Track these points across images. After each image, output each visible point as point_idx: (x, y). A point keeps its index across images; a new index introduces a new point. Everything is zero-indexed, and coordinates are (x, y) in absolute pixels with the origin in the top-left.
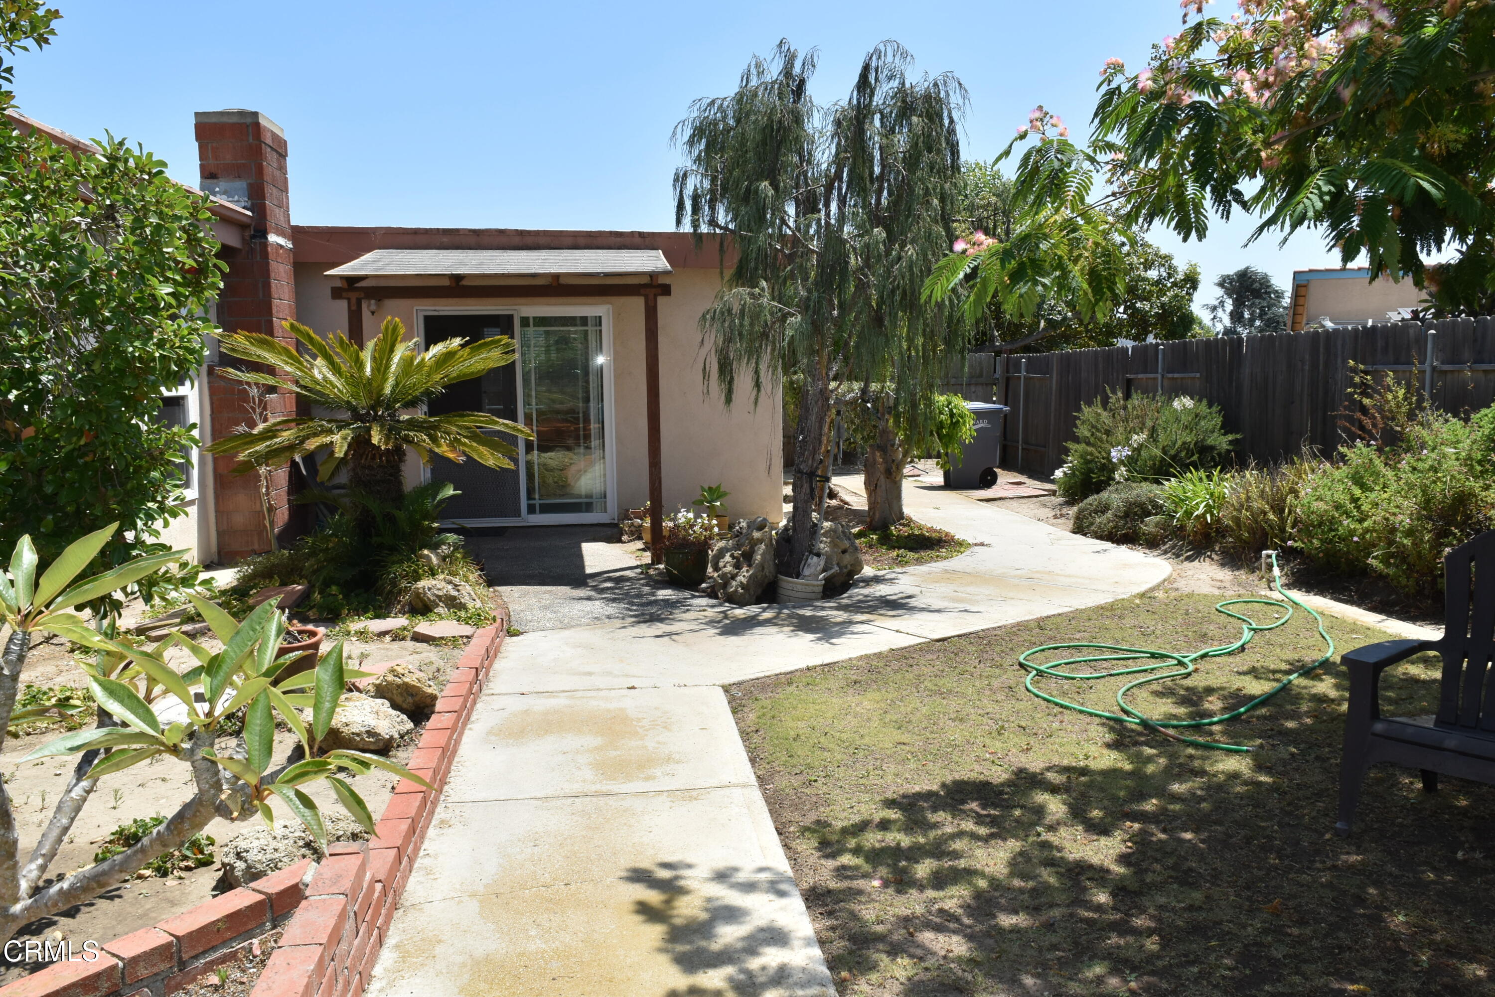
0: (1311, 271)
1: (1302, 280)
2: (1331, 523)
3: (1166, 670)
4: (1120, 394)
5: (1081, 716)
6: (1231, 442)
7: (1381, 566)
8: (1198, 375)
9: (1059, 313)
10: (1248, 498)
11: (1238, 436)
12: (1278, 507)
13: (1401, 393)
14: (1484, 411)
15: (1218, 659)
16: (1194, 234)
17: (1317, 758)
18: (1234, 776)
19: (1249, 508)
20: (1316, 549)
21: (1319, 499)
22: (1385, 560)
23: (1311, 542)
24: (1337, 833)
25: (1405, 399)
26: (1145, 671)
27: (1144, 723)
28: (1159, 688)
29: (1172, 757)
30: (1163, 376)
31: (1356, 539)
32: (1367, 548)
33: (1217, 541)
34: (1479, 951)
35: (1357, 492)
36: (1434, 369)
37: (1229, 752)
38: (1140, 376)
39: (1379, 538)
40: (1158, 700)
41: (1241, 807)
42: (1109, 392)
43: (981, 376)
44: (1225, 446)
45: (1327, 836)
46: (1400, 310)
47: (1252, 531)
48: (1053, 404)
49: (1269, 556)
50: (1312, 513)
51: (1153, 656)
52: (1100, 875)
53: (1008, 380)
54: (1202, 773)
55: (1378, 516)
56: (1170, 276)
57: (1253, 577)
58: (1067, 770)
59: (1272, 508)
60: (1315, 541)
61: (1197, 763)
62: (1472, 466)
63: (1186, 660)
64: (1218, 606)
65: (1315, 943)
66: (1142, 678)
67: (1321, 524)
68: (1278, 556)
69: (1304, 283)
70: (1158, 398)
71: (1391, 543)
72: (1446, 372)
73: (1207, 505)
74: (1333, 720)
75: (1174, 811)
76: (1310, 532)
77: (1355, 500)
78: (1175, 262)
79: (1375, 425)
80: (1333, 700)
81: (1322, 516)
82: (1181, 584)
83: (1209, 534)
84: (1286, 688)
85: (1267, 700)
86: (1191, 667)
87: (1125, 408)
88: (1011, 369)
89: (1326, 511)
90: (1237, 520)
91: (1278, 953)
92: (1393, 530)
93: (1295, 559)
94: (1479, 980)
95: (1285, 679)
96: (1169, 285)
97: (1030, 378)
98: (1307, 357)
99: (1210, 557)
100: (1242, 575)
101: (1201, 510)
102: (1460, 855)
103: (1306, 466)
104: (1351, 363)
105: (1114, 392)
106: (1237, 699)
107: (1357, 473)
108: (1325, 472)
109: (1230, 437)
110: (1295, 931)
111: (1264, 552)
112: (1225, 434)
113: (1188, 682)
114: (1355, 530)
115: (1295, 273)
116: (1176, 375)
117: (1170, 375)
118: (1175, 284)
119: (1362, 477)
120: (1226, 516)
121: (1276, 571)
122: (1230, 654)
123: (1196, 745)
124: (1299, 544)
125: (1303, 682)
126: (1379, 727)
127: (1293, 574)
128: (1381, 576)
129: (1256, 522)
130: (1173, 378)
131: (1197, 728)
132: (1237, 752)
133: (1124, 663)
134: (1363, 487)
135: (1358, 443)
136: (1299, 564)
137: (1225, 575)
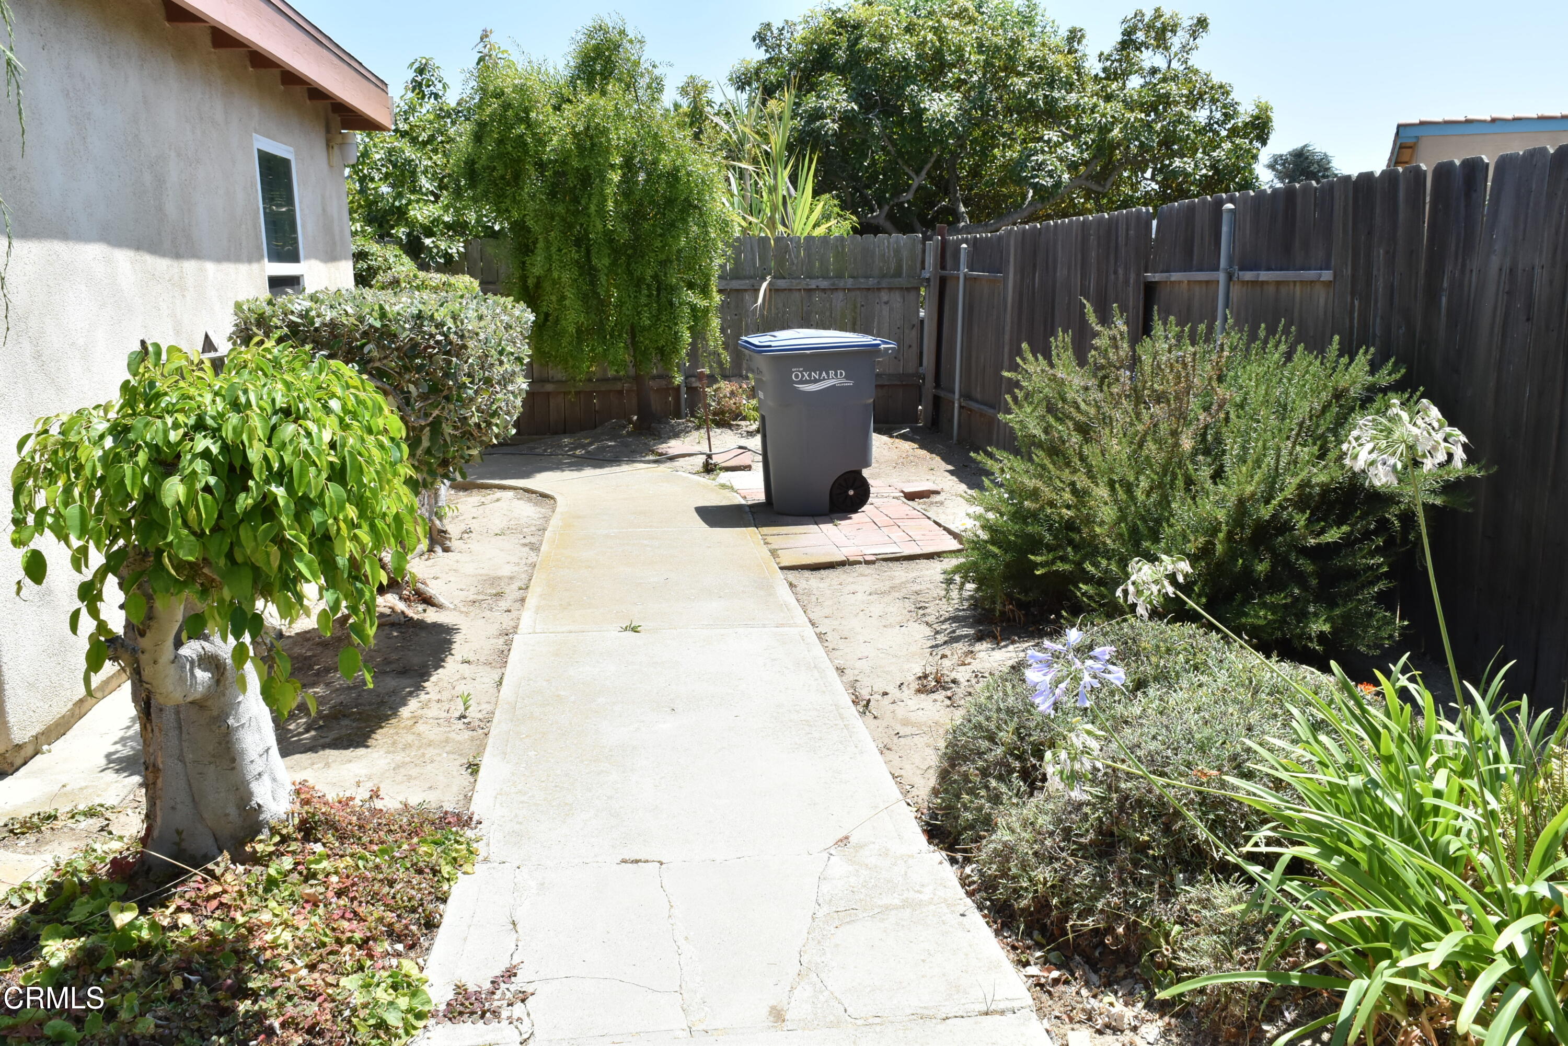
0: (1422, 123)
1: (1408, 135)
4: (1121, 325)
8: (1327, 275)
9: (1050, 174)
30: (1230, 277)
38: (1175, 276)
42: (1092, 318)
43: (898, 274)
48: (1008, 328)
53: (943, 281)
56: (1227, 117)
69: (1410, 141)
70: (1220, 338)
78: (1235, 96)
87: (1134, 362)
88: (949, 263)
96: (1224, 133)
97: (975, 279)
105: (1105, 319)
115: (1399, 126)
116: (1264, 276)
117: (1248, 276)
118: (1234, 132)
130: (1254, 283)
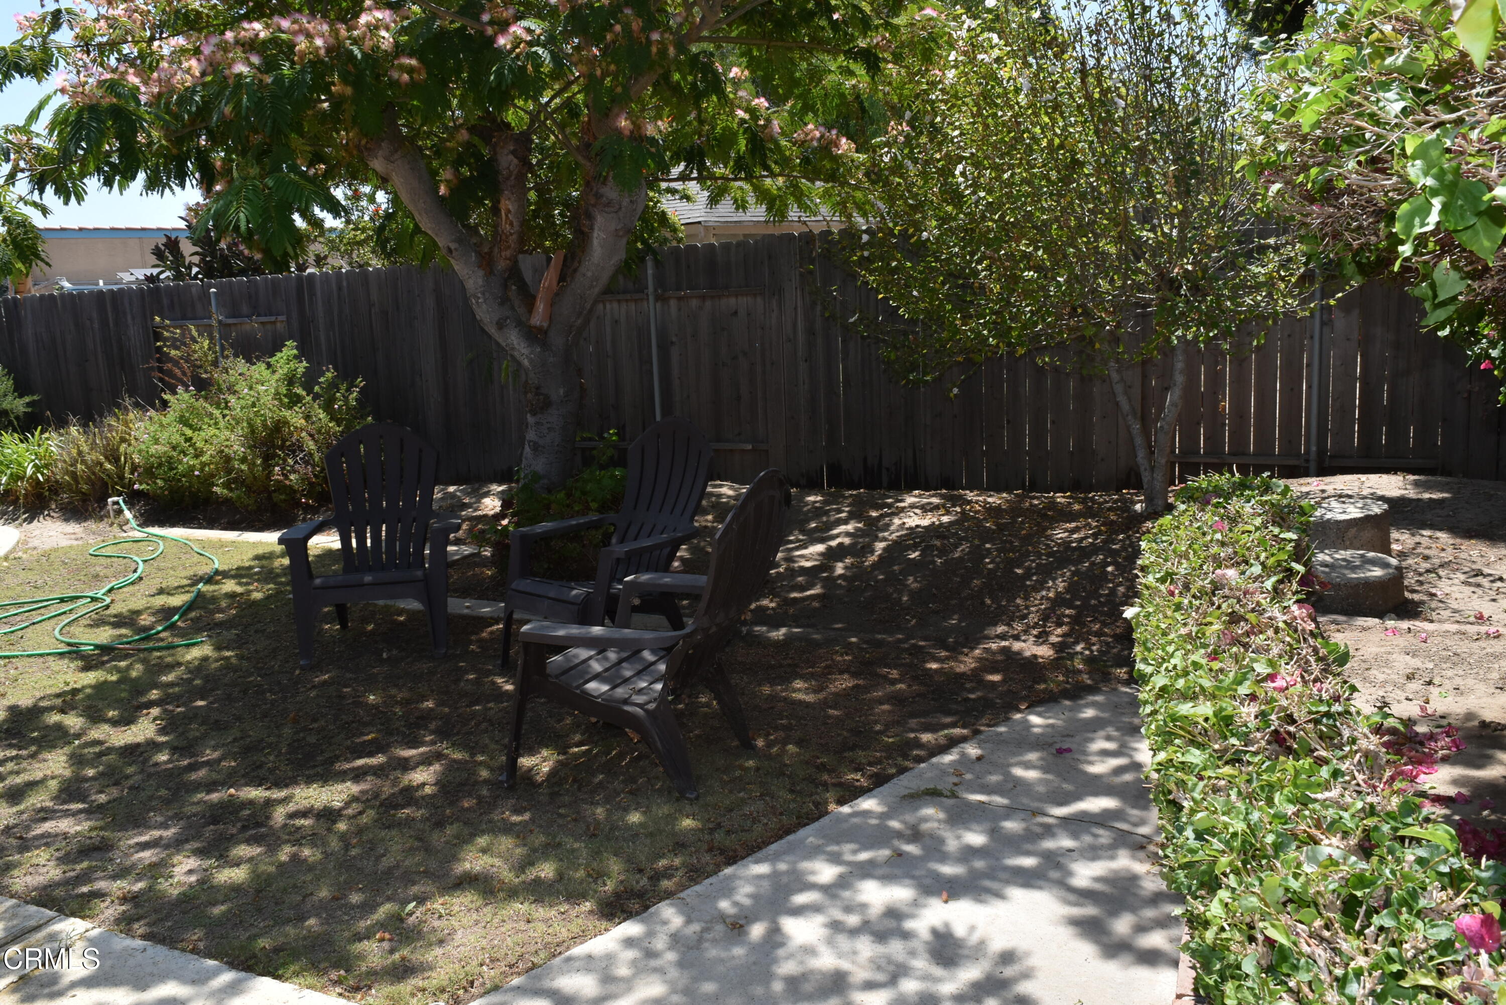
2: (169, 462)
3: (83, 607)
5: (32, 660)
6: (28, 405)
7: (225, 491)
10: (80, 453)
11: (35, 398)
12: (113, 456)
13: (206, 344)
14: (279, 355)
15: (124, 590)
16: (73, 198)
17: (256, 632)
18: (205, 659)
19: (84, 462)
20: (161, 488)
21: (156, 441)
22: (227, 485)
23: (156, 483)
24: (302, 668)
25: (209, 349)
26: (64, 613)
27: (97, 647)
28: (89, 622)
29: (144, 661)
31: (197, 473)
32: (207, 480)
33: (51, 499)
34: (423, 696)
35: (189, 432)
36: (220, 322)
37: (188, 646)
39: (217, 469)
40: (96, 630)
41: (225, 675)
44: (22, 409)
45: (297, 672)
46: (132, 271)
47: (89, 481)
49: (117, 503)
50: (152, 456)
51: (62, 600)
52: (152, 746)
54: (179, 664)
55: (210, 452)
57: (102, 525)
58: (58, 696)
59: (106, 458)
60: (158, 481)
61: (169, 659)
62: (280, 399)
63: (99, 596)
64: (91, 552)
65: (331, 727)
66: (66, 619)
67: (160, 465)
68: (124, 501)
71: (229, 471)
72: (229, 325)
73: (35, 466)
74: (250, 606)
75: (173, 693)
76: (153, 473)
77: (189, 440)
79: (184, 374)
80: (242, 594)
81: (160, 457)
82: (35, 543)
83: (42, 494)
84: (199, 594)
85: (190, 606)
86: (108, 600)
89: (165, 453)
90: (74, 475)
91: (312, 739)
92: (228, 459)
93: (139, 502)
94: (431, 709)
95: (194, 589)
98: (95, 315)
99: (49, 515)
100: (91, 525)
101: (29, 472)
102: (385, 655)
103: (131, 416)
104: (157, 319)
106: (166, 613)
107: (182, 417)
108: (151, 418)
109: (27, 399)
110: (315, 725)
111: (110, 500)
112: (21, 396)
113: (112, 611)
114: (194, 466)
119: (188, 420)
120: (59, 473)
121: (128, 514)
122: (133, 583)
123: (159, 649)
124: (144, 486)
125: (211, 588)
126: (318, 581)
127: (141, 515)
128: (227, 501)
129: (94, 473)
131: (148, 638)
132: (194, 645)
133: (39, 612)
134: (194, 429)
135: (180, 390)
136: (144, 505)
137: (73, 527)
